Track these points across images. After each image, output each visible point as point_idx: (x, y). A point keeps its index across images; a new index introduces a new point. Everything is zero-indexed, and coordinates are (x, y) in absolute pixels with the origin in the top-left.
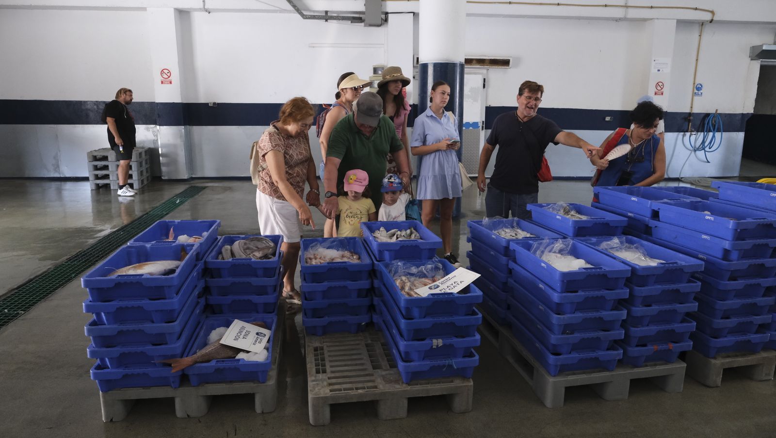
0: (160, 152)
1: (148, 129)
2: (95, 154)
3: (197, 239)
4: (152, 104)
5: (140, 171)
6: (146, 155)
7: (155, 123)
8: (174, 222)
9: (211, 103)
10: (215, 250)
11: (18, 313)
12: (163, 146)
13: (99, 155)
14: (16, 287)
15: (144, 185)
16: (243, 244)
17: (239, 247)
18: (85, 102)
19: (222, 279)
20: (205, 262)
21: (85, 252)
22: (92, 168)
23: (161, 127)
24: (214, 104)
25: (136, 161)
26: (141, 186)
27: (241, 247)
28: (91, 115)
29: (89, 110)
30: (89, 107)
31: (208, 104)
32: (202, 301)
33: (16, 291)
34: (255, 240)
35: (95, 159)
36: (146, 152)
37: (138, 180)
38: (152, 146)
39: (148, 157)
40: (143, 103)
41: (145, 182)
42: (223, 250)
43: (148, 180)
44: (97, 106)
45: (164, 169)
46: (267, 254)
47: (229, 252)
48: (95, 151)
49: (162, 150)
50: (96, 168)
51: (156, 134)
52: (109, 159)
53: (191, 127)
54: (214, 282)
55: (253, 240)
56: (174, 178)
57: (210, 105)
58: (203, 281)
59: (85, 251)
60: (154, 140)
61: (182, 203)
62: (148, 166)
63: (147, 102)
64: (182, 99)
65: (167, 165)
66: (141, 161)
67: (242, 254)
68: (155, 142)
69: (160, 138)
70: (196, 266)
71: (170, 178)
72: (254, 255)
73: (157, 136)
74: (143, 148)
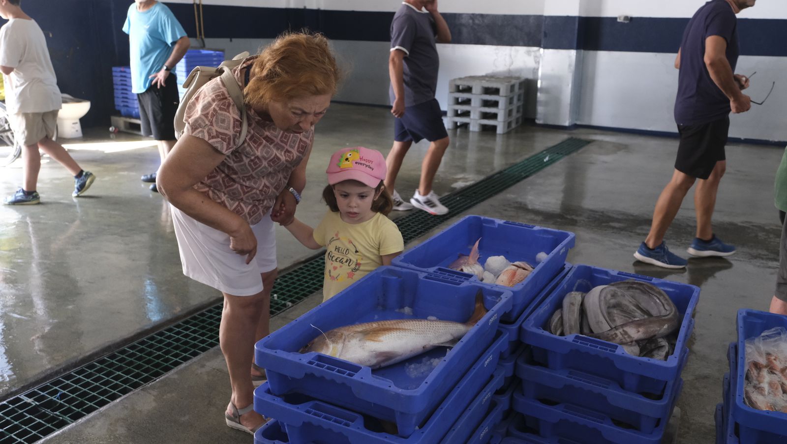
0: (539, 85)
1: (529, 53)
2: (458, 83)
3: (520, 270)
4: (540, 19)
5: (507, 110)
6: (520, 89)
7: (538, 44)
8: (493, 222)
9: (620, 18)
10: (548, 300)
11: (284, 305)
12: (544, 77)
13: (463, 84)
14: (303, 260)
15: (511, 129)
16: (609, 296)
17: (600, 301)
18: (460, 15)
19: (546, 372)
20: (520, 328)
21: (404, 221)
22: (452, 101)
23: (546, 51)
24: (626, 18)
25: (506, 96)
26: (506, 130)
27: (602, 303)
28: (465, 31)
29: (464, 25)
30: (463, 21)
31: (616, 19)
32: (504, 402)
33: (302, 266)
34: (636, 289)
35: (458, 90)
36: (521, 84)
37: (504, 122)
38: (530, 77)
39: (522, 91)
40: (527, 17)
41: (513, 126)
42: (566, 302)
43: (517, 123)
44: (473, 21)
45: (540, 109)
46: (655, 336)
47: (576, 308)
48: (460, 79)
49: (541, 83)
50: (457, 102)
51: (538, 60)
52: (474, 91)
53: (586, 52)
54: (531, 373)
55: (633, 288)
56: (551, 122)
57: (618, 20)
58: (509, 365)
59: (403, 219)
60: (534, 69)
61: (551, 161)
62: (520, 104)
63: (534, 16)
64: (580, 12)
65: (546, 104)
66: (511, 96)
67: (601, 318)
68: (535, 71)
69: (542, 66)
70: (499, 334)
71: (546, 123)
72: (626, 333)
73: (538, 63)
74: (518, 78)
